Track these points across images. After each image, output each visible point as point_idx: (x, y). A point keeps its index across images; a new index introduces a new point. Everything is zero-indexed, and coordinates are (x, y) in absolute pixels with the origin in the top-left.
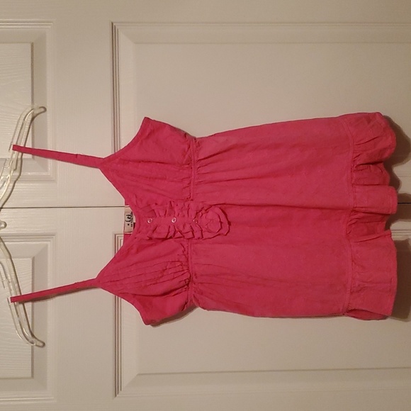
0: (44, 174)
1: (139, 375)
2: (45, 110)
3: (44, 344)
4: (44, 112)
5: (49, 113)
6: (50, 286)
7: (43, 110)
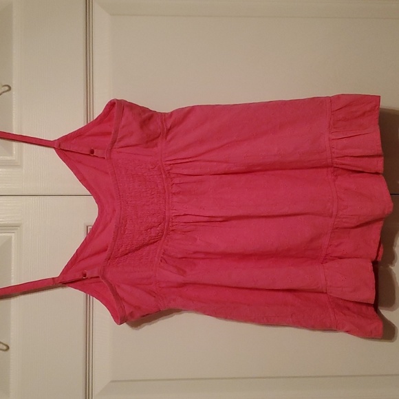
0: (8, 158)
1: (113, 381)
2: (10, 88)
3: (8, 348)
4: (8, 91)
5: (14, 91)
6: (14, 282)
7: (7, 88)
